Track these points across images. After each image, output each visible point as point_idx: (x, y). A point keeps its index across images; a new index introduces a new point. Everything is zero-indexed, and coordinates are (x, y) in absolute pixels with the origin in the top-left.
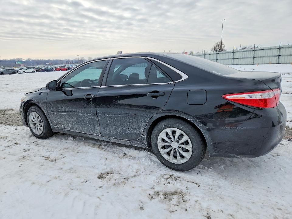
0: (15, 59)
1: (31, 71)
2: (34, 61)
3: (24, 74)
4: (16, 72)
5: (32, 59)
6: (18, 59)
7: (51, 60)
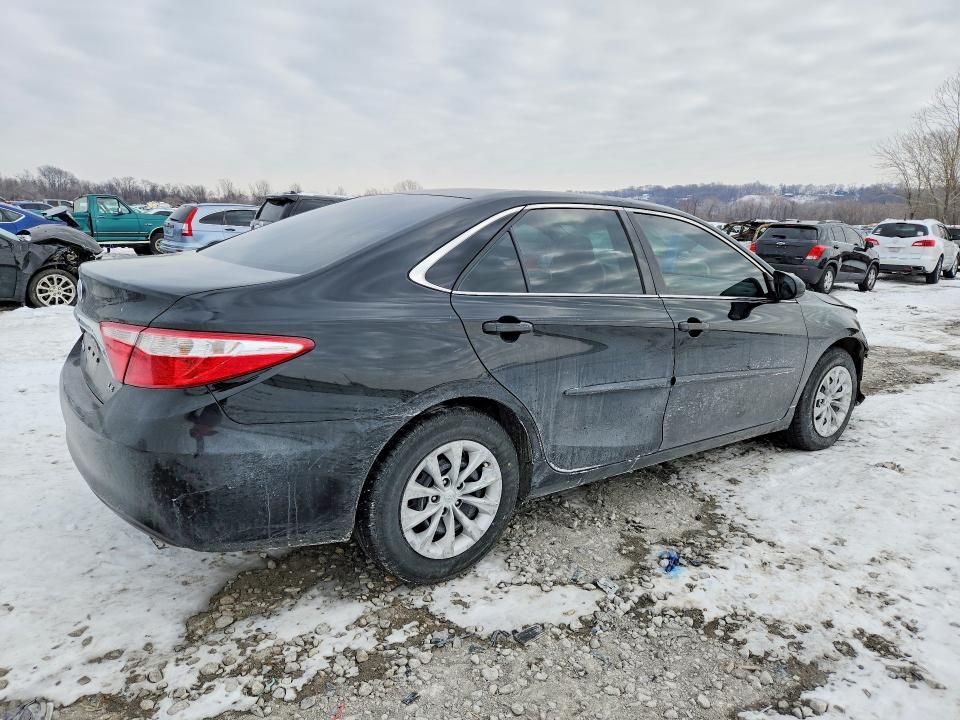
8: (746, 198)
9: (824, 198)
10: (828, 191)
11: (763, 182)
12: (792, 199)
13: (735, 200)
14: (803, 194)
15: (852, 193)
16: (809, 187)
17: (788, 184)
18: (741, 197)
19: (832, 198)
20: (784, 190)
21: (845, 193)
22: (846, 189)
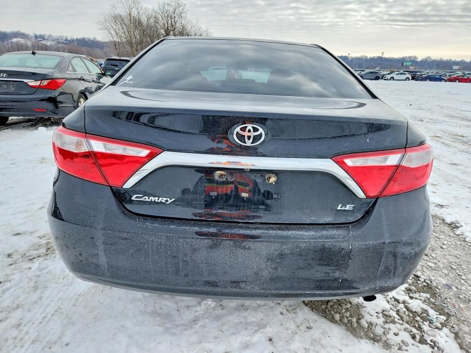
0: (406, 57)
1: (404, 77)
2: (434, 61)
3: (392, 82)
4: (381, 77)
5: (432, 58)
6: (410, 57)
7: (467, 62)
8: (14, 40)
9: (59, 43)
10: (60, 38)
11: (22, 31)
12: (42, 42)
13: (8, 41)
14: (48, 40)
15: (73, 41)
16: (50, 36)
17: (38, 33)
18: (11, 39)
19: (63, 43)
20: (36, 37)
21: (69, 41)
22: (69, 38)
